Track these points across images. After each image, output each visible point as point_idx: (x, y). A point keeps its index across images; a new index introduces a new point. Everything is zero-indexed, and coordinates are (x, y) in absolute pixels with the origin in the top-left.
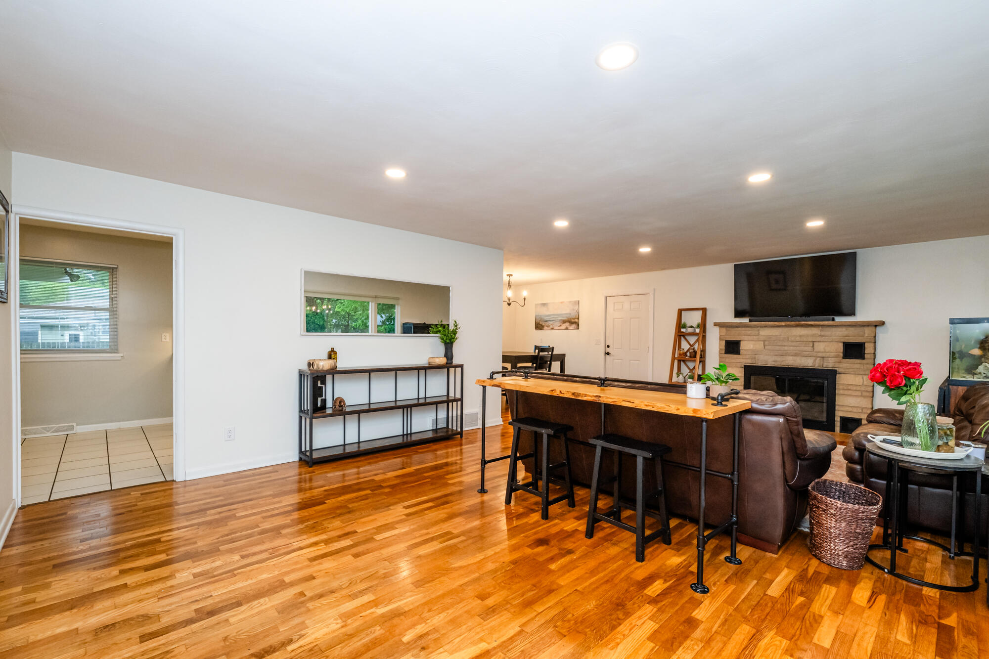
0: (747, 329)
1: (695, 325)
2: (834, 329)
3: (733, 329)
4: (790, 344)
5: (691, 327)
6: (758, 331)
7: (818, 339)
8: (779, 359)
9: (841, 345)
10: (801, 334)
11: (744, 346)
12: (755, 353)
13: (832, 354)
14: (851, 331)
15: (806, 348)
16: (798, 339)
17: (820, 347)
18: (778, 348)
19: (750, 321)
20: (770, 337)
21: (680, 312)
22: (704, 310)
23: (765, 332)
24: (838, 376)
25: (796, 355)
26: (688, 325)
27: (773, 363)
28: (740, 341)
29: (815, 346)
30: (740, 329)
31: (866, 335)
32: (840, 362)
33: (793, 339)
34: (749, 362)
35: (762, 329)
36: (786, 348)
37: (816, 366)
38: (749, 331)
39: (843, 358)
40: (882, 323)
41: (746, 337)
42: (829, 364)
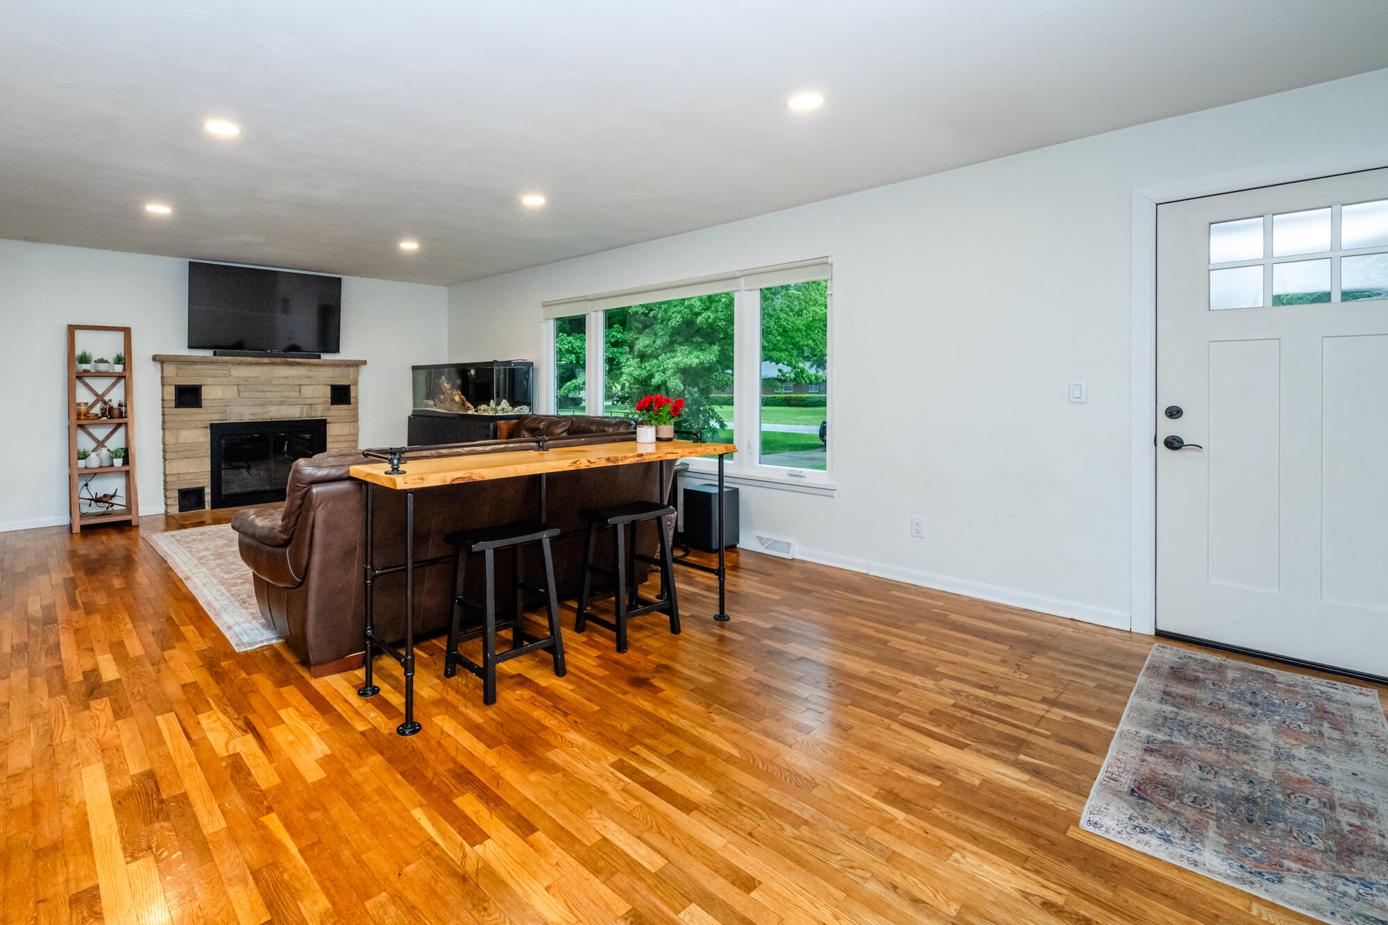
0: (212, 367)
1: (111, 357)
2: (321, 369)
3: (188, 367)
4: (273, 388)
5: (102, 361)
6: (229, 370)
7: (306, 381)
8: (258, 410)
9: (329, 388)
10: (286, 375)
11: (206, 393)
12: (226, 403)
13: (320, 400)
14: (338, 371)
15: (292, 394)
16: (282, 381)
17: (308, 391)
18: (257, 395)
19: (215, 354)
20: (246, 379)
21: (72, 329)
22: (127, 331)
23: (240, 372)
24: (328, 426)
25: (281, 403)
26: (95, 358)
27: (252, 417)
28: (201, 386)
29: (303, 391)
30: (199, 367)
31: (351, 377)
32: (328, 409)
33: (276, 382)
34: (216, 418)
35: (233, 367)
36: (268, 394)
37: (305, 415)
38: (214, 370)
39: (332, 404)
40: (364, 363)
41: (210, 380)
42: (318, 413)
